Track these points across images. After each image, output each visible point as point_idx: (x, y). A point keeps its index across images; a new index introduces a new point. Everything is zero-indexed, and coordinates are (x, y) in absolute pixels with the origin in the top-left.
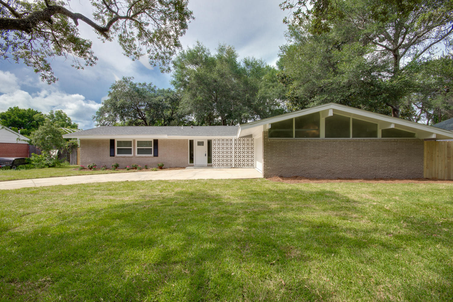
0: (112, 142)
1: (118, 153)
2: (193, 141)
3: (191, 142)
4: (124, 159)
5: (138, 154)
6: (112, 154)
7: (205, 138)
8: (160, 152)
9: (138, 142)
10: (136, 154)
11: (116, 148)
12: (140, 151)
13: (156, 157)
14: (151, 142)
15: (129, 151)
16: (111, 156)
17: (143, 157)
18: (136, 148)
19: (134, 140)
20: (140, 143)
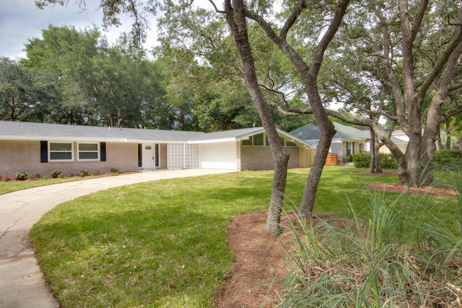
0: (44, 145)
1: (51, 159)
2: (141, 144)
3: (140, 146)
4: (62, 165)
5: (80, 158)
6: (44, 159)
7: (152, 142)
8: (108, 156)
9: (79, 144)
10: (78, 159)
11: (49, 151)
12: (82, 156)
13: (103, 162)
14: (97, 145)
15: (69, 156)
16: (42, 162)
17: (88, 162)
18: (78, 151)
19: (75, 143)
20: (82, 146)
